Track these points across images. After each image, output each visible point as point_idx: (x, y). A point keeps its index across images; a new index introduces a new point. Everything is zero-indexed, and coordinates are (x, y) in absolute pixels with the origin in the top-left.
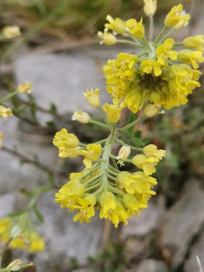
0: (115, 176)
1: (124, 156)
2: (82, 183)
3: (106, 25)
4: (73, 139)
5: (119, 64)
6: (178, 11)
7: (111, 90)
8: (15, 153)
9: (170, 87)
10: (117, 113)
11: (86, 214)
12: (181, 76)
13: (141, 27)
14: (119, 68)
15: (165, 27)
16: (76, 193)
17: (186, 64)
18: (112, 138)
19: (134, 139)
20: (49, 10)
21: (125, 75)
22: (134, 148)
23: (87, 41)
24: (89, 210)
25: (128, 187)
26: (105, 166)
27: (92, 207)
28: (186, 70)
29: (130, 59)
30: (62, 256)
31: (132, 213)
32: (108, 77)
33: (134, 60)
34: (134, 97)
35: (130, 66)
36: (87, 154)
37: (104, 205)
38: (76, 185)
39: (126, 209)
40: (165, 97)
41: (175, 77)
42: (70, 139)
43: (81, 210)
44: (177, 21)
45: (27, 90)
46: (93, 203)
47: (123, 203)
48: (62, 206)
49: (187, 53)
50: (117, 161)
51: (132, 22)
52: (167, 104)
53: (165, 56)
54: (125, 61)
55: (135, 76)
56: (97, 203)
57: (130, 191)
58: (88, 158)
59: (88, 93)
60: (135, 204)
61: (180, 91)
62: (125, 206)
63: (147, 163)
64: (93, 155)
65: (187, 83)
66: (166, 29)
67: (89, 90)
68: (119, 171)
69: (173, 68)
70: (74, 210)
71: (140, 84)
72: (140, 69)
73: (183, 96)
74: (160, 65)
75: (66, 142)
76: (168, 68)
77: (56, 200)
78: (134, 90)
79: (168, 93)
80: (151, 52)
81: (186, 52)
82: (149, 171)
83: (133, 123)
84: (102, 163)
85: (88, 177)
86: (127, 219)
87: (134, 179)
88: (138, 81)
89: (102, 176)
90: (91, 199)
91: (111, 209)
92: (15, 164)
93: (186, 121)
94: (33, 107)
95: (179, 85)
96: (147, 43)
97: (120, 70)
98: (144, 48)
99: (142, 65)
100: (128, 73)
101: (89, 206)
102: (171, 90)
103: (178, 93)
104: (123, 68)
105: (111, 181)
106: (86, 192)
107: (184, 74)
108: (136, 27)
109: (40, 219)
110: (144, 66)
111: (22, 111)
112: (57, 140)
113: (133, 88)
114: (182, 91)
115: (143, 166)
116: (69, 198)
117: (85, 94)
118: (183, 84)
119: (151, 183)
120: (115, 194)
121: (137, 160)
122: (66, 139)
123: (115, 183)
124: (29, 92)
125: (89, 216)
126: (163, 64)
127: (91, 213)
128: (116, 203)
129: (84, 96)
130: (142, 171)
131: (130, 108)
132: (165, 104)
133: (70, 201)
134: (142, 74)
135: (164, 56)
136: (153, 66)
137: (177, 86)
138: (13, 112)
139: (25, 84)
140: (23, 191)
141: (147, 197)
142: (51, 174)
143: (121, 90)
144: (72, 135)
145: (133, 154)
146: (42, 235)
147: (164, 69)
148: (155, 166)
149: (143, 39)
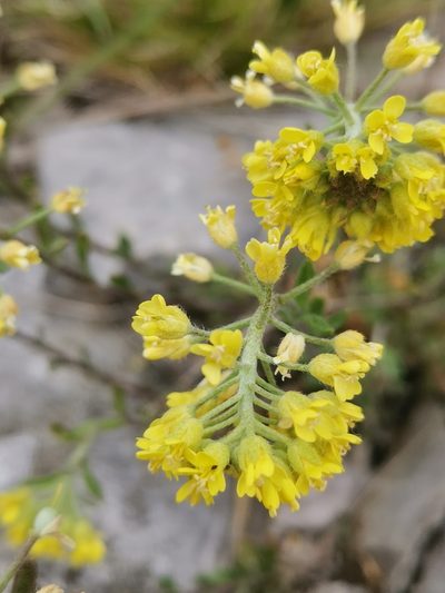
0: (269, 402)
1: (291, 357)
2: (196, 416)
3: (253, 65)
4: (177, 318)
5: (280, 153)
6: (414, 33)
7: (262, 208)
8: (38, 344)
9: (393, 204)
10: (277, 260)
11: (207, 486)
12: (421, 180)
13: (330, 68)
14: (282, 159)
15: (384, 70)
16: (183, 440)
17: (430, 151)
18: (263, 317)
19: (309, 318)
20: (116, 25)
21: (295, 175)
22: (312, 339)
23: (199, 95)
24: (212, 477)
25: (299, 427)
26: (249, 378)
27: (220, 471)
28: (431, 165)
29: (307, 139)
30: (142, 573)
31: (307, 483)
32: (255, 179)
33: (316, 143)
34: (312, 225)
35: (308, 157)
36: (210, 353)
37: (246, 466)
38: (183, 422)
39: (295, 476)
40: (382, 225)
41: (405, 180)
42: (171, 319)
43: (196, 477)
44: (410, 57)
45: (71, 205)
46: (222, 462)
47: (288, 463)
48: (151, 468)
49: (433, 128)
50: (274, 367)
51: (311, 58)
52: (387, 241)
53: (385, 136)
54: (295, 146)
55: (318, 177)
56: (231, 463)
57: (306, 436)
58: (213, 361)
59: (211, 215)
60: (317, 465)
61: (416, 213)
62: (292, 469)
63: (344, 372)
64: (223, 354)
65: (432, 195)
66: (385, 73)
67: (213, 207)
68: (278, 390)
69: (403, 162)
70: (180, 477)
71: (327, 196)
72: (329, 163)
73: (422, 224)
74: (374, 156)
75: (163, 325)
76: (391, 161)
77: (139, 453)
78: (313, 208)
79: (389, 216)
80: (352, 124)
81: (430, 125)
82: (347, 389)
83: (310, 282)
84: (241, 373)
85: (209, 402)
86: (297, 498)
87: (313, 408)
88: (323, 190)
89: (241, 400)
90: (218, 452)
91: (262, 476)
92: (38, 367)
93: (418, 275)
94: (83, 244)
95: (415, 200)
96: (342, 105)
97: (284, 165)
98: (334, 115)
99: (333, 154)
100: (301, 172)
101: (214, 468)
102: (397, 212)
103: (412, 218)
104: (291, 159)
105: (261, 412)
106: (205, 437)
107: (427, 175)
108: (321, 70)
109: (95, 491)
110: (338, 155)
111: (59, 251)
112: (142, 321)
113: (312, 205)
114: (422, 214)
115: (333, 380)
116: (168, 449)
117: (203, 217)
118: (424, 198)
119: (348, 417)
120: (271, 442)
121: (321, 366)
122: (162, 318)
123: (267, 416)
124: (76, 210)
125: (214, 492)
126: (381, 152)
127: (218, 484)
128: (274, 461)
129: (202, 222)
130: (331, 389)
131: (302, 249)
132: (383, 242)
133: (170, 456)
134: (333, 175)
135: (382, 136)
136: (358, 157)
137: (411, 202)
138: (42, 255)
139: (67, 193)
140: (58, 428)
141: (342, 448)
142: (119, 391)
143: (284, 208)
144: (175, 309)
145: (311, 351)
146: (97, 526)
147: (382, 163)
148: (361, 381)
149: (335, 96)
